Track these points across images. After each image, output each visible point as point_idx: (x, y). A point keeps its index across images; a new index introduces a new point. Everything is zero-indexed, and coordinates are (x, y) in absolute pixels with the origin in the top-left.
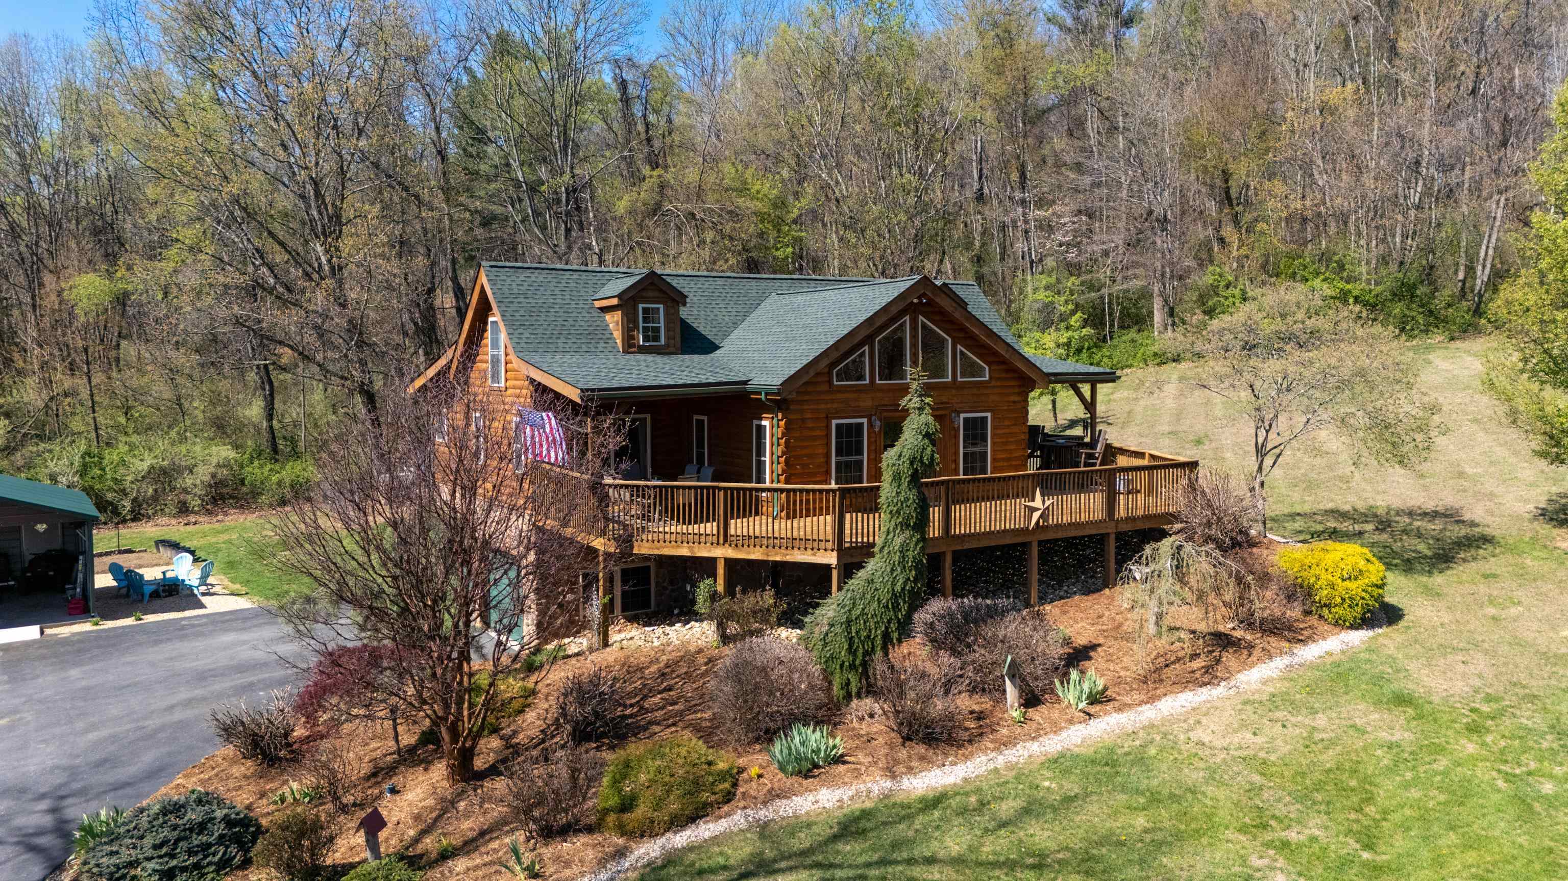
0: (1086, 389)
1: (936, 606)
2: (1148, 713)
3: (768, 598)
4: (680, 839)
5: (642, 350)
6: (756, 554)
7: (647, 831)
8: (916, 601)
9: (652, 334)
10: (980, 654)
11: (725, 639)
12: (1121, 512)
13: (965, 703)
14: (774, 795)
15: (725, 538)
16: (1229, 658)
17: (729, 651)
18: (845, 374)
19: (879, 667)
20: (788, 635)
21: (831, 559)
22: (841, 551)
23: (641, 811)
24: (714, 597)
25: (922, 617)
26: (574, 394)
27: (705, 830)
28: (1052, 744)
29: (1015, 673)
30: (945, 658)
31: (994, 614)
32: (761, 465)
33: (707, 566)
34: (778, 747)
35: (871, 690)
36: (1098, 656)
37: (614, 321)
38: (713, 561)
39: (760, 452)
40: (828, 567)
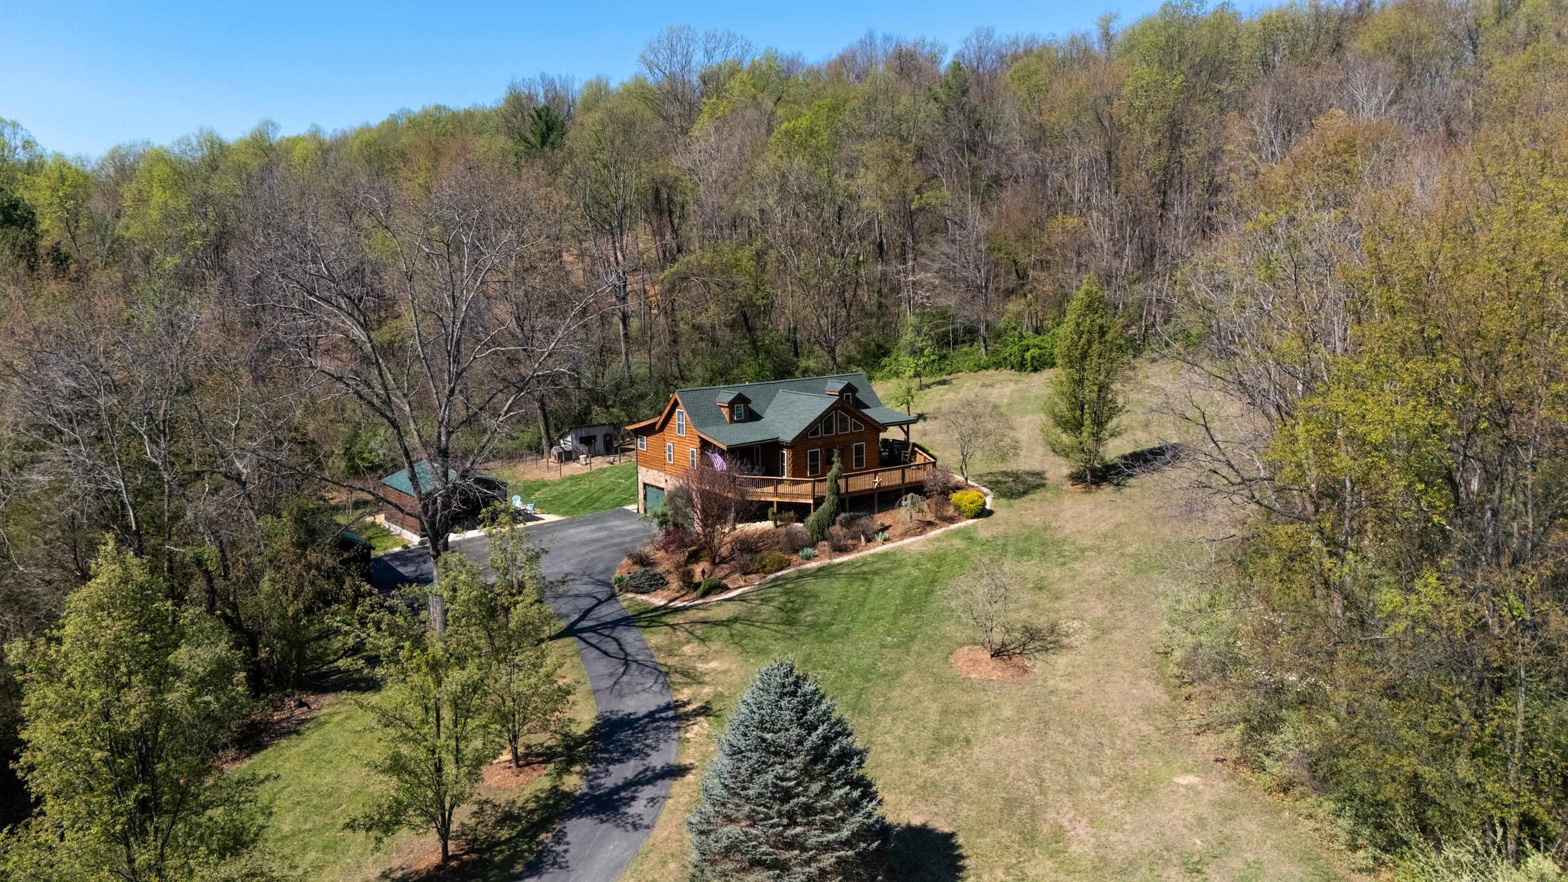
0: (905, 427)
1: (843, 515)
2: (900, 543)
3: (792, 514)
4: (779, 574)
5: (736, 422)
6: (787, 500)
7: (770, 572)
8: (837, 515)
9: (739, 416)
10: (855, 529)
11: (777, 527)
12: (907, 480)
13: (850, 542)
14: (800, 564)
15: (776, 494)
16: (928, 528)
17: (783, 530)
18: (812, 434)
19: (827, 532)
20: (801, 525)
21: (811, 501)
22: (814, 499)
23: (768, 568)
24: (773, 514)
25: (838, 518)
26: (725, 448)
27: (784, 572)
28: (872, 551)
29: (864, 533)
30: (845, 530)
31: (859, 517)
32: (783, 467)
33: (771, 504)
34: (801, 553)
35: (825, 539)
36: (891, 529)
37: (725, 412)
38: (772, 503)
39: (783, 461)
40: (809, 505)
